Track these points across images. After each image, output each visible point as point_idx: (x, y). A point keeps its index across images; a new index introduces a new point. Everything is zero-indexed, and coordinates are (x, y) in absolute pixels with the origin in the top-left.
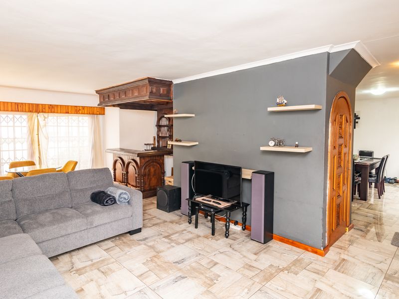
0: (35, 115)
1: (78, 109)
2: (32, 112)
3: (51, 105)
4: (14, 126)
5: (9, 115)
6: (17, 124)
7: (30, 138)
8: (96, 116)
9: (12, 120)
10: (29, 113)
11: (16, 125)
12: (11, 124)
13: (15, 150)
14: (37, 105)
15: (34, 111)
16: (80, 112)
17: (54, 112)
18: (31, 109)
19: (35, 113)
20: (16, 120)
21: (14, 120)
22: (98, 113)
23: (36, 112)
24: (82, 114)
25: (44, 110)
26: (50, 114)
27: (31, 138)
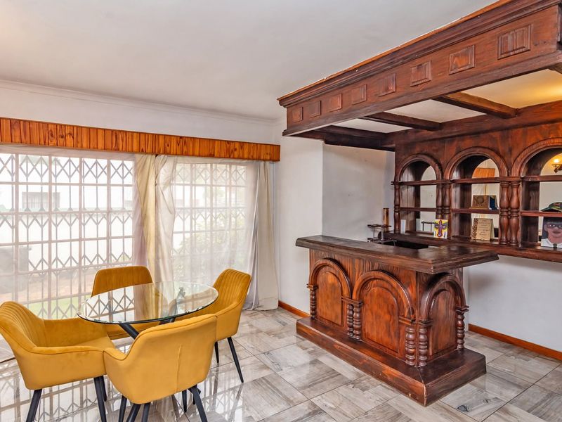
0: (150, 159)
1: (232, 148)
2: (146, 153)
3: (181, 137)
4: (109, 185)
5: (99, 160)
6: (116, 179)
7: (139, 212)
8: (262, 163)
9: (106, 170)
10: (138, 156)
11: (113, 181)
12: (103, 179)
13: (109, 238)
14: (156, 137)
15: (149, 150)
16: (236, 154)
17: (187, 155)
18: (143, 146)
19: (150, 156)
20: (112, 171)
21: (109, 170)
22: (268, 157)
23: (152, 153)
24: (239, 158)
25: (168, 148)
26: (180, 158)
27: (142, 211)
